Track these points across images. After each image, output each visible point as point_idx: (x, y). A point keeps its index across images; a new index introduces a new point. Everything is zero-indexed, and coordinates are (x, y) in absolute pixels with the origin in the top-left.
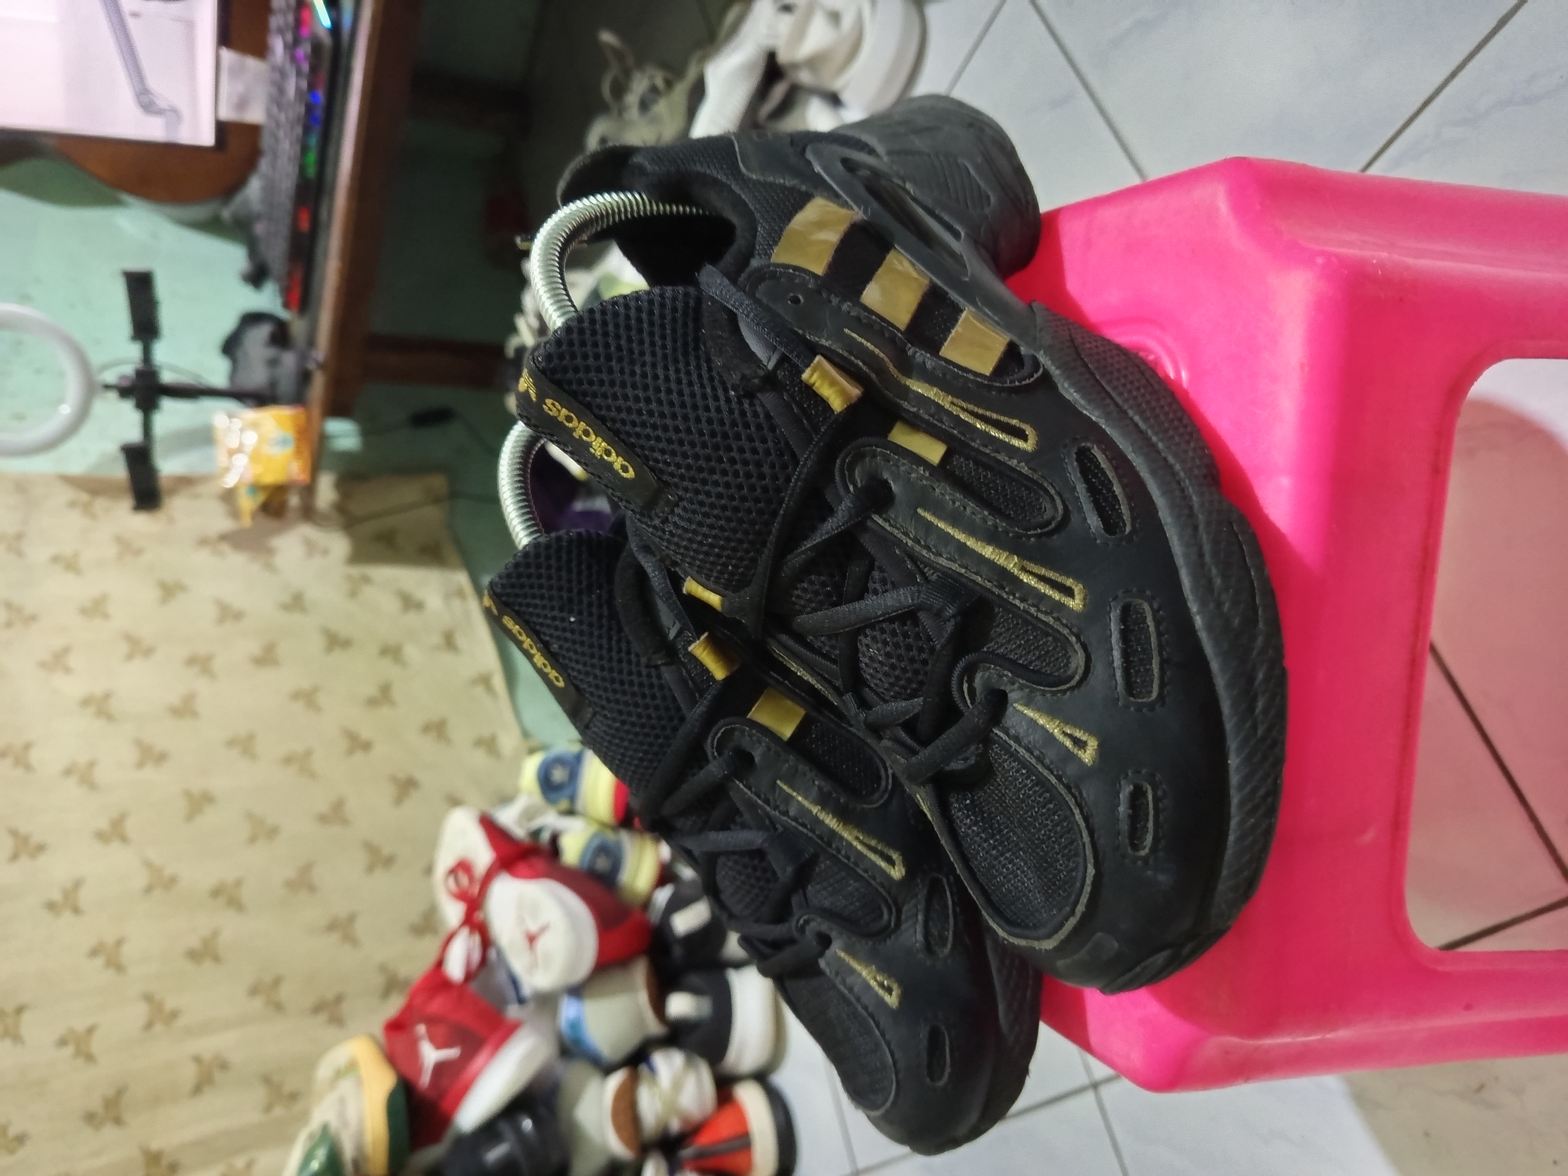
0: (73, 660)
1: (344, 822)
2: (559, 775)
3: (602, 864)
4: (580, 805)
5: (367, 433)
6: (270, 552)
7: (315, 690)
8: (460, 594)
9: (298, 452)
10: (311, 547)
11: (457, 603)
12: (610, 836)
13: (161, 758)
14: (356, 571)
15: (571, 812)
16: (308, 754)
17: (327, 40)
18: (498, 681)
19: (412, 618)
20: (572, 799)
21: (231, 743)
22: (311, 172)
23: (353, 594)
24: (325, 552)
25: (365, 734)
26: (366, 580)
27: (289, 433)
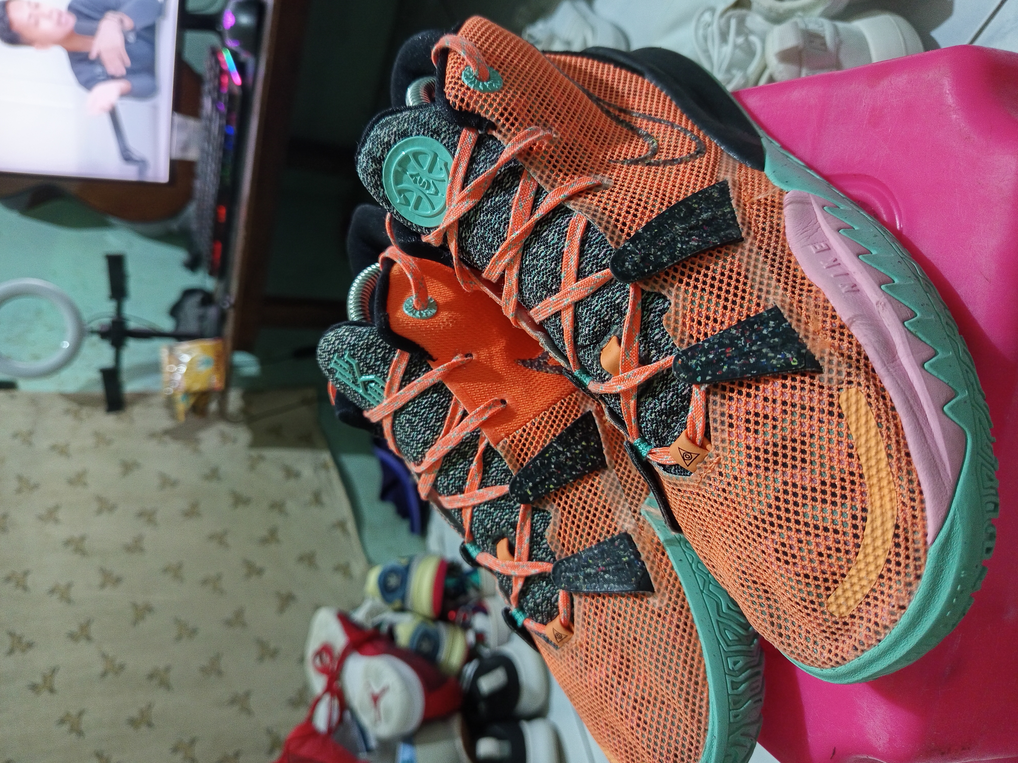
0: (61, 515)
1: (244, 625)
2: (393, 581)
3: (426, 646)
4: (409, 605)
6: (197, 441)
7: (225, 533)
8: (325, 466)
9: (217, 369)
10: (224, 438)
11: (322, 473)
12: (431, 627)
13: (118, 581)
14: (254, 453)
15: (402, 610)
16: (219, 577)
17: (237, 91)
18: (351, 526)
19: (292, 483)
20: (403, 598)
21: (166, 570)
22: (228, 181)
23: (252, 467)
24: (235, 441)
25: (259, 564)
26: (261, 458)
27: (210, 356)
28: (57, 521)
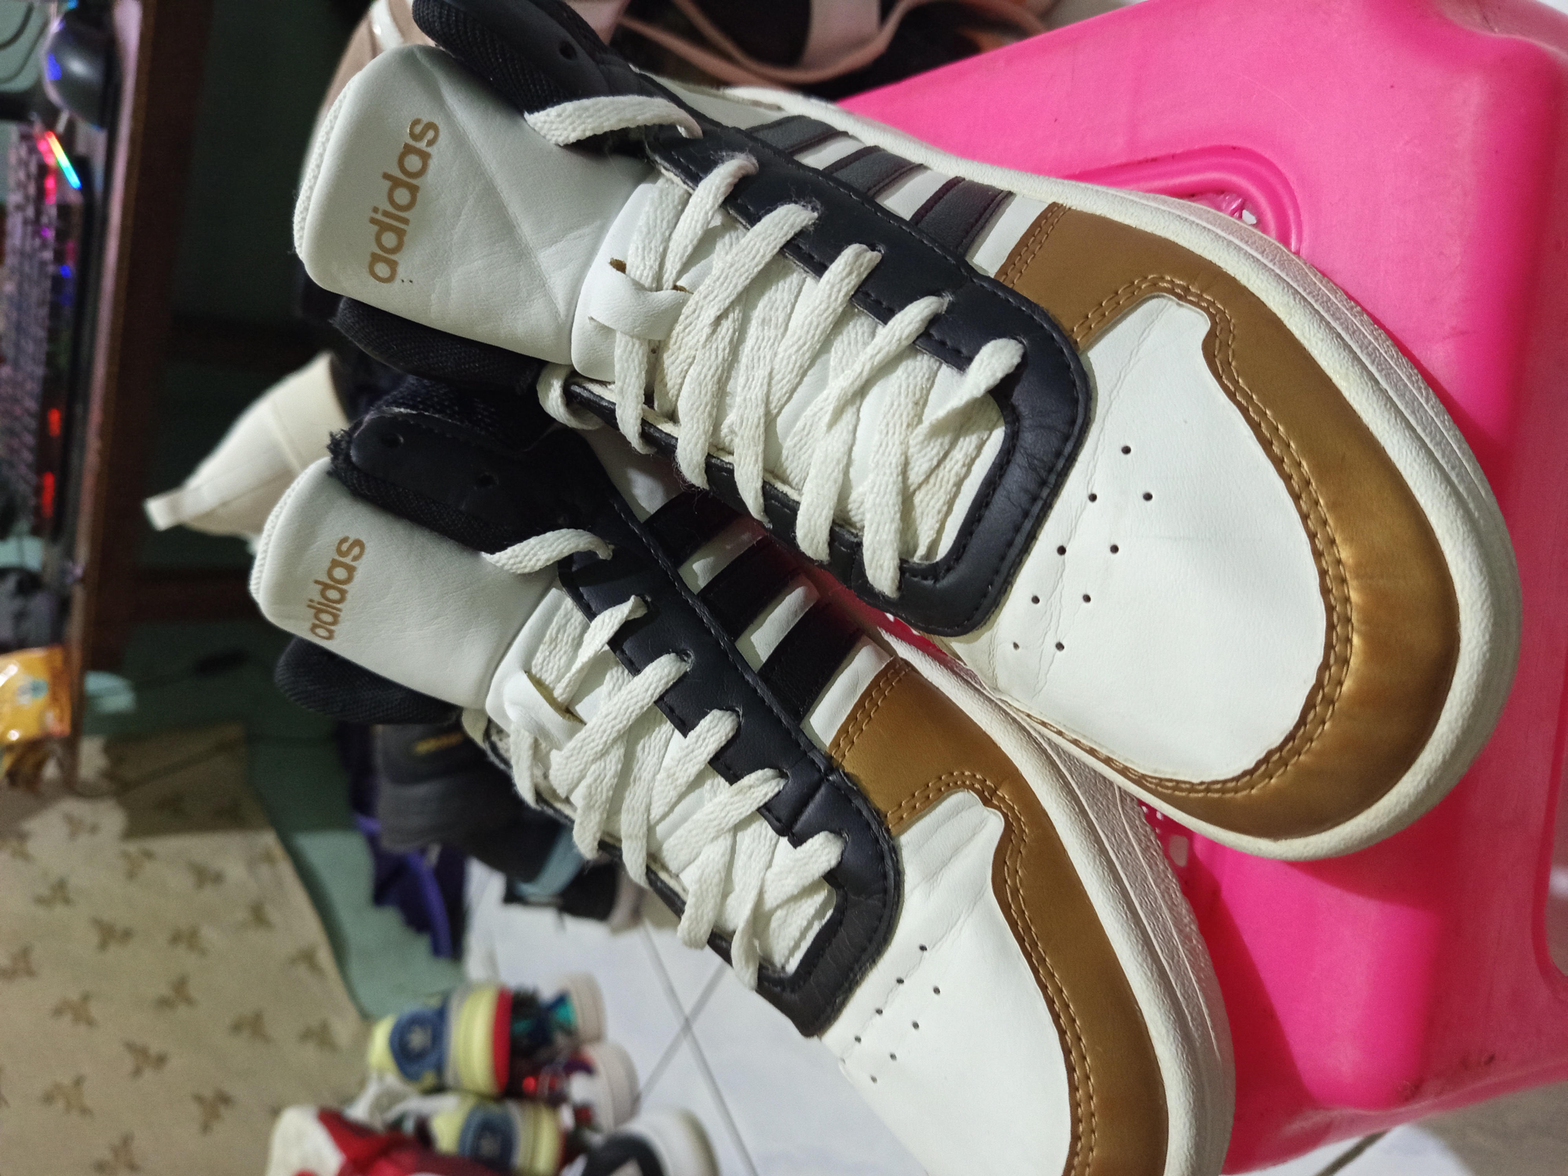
1: (134, 1167)
2: (418, 1039)
3: (489, 1147)
4: (449, 1078)
5: (140, 687)
6: (23, 837)
7: (86, 999)
8: (268, 858)
9: (54, 699)
10: (75, 826)
11: (264, 870)
12: (495, 1109)
14: (133, 847)
15: (439, 1089)
16: (78, 1083)
17: (75, 199)
18: (325, 956)
19: (209, 894)
20: (439, 1068)
22: (63, 361)
23: (131, 875)
24: (94, 829)
25: (155, 1048)
26: (149, 855)
27: (42, 677)
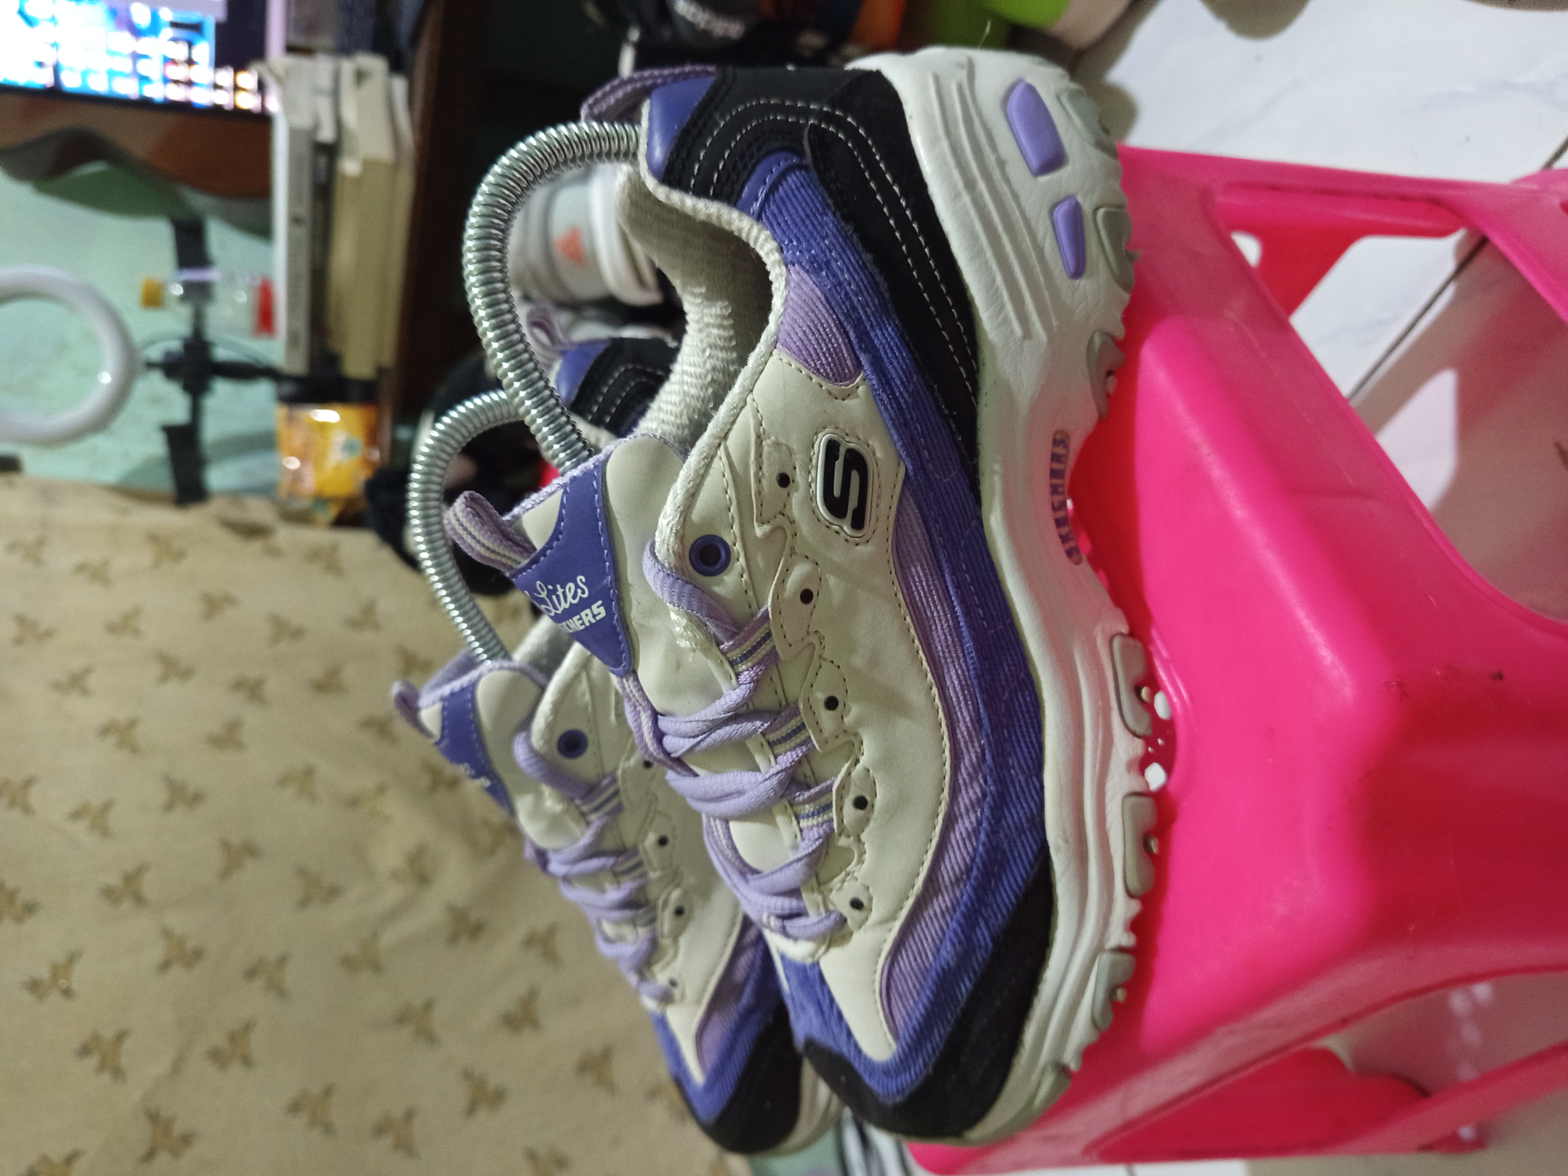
0: (92, 681)
1: (426, 880)
13: (197, 799)
21: (283, 781)
27: (357, 434)
28: (85, 691)
